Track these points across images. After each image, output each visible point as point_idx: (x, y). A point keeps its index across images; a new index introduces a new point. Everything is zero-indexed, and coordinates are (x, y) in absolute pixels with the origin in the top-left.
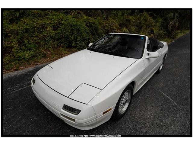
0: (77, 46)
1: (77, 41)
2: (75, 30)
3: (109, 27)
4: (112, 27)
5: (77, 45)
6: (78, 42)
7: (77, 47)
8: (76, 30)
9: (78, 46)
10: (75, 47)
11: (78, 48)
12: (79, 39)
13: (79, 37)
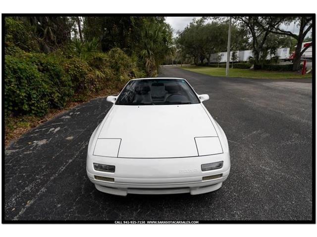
0: (33, 110)
1: (31, 99)
2: (24, 78)
3: (75, 70)
4: (81, 69)
5: (33, 108)
6: (33, 102)
7: (33, 112)
8: (26, 79)
9: (35, 109)
10: (30, 112)
11: (35, 114)
12: (35, 96)
13: (34, 92)
